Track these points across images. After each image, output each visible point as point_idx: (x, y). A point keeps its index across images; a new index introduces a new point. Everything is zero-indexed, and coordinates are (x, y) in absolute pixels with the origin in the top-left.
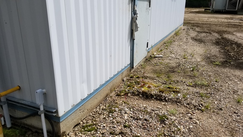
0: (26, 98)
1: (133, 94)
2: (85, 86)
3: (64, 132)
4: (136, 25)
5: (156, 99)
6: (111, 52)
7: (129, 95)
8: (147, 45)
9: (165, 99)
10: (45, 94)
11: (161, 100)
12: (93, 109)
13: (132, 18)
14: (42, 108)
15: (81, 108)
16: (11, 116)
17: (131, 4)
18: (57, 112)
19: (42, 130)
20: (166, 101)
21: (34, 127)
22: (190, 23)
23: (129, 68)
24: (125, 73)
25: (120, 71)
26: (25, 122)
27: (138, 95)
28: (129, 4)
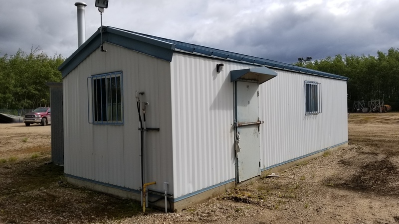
0: (158, 188)
1: (229, 198)
2: (191, 185)
3: (176, 210)
4: (238, 147)
5: (243, 202)
6: (212, 166)
7: (226, 199)
8: (260, 164)
9: (249, 202)
10: (168, 185)
11: (246, 202)
12: (197, 204)
13: (235, 142)
14: (166, 193)
15: (188, 199)
16: (149, 201)
17: (233, 132)
18: (173, 195)
19: (165, 209)
20: (249, 203)
21: (160, 207)
22: (369, 139)
23: (235, 182)
24: (229, 185)
25: (223, 183)
26: (156, 205)
27: (232, 199)
28: (231, 132)
